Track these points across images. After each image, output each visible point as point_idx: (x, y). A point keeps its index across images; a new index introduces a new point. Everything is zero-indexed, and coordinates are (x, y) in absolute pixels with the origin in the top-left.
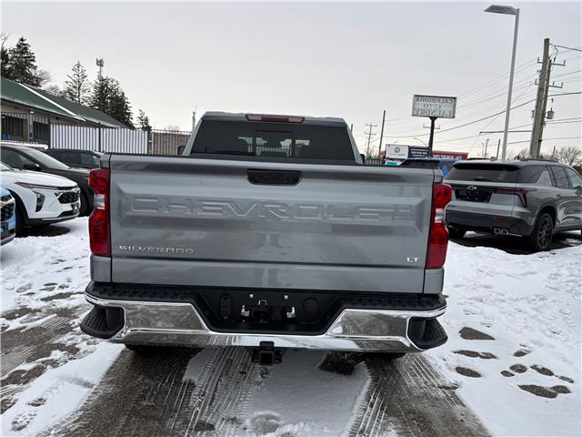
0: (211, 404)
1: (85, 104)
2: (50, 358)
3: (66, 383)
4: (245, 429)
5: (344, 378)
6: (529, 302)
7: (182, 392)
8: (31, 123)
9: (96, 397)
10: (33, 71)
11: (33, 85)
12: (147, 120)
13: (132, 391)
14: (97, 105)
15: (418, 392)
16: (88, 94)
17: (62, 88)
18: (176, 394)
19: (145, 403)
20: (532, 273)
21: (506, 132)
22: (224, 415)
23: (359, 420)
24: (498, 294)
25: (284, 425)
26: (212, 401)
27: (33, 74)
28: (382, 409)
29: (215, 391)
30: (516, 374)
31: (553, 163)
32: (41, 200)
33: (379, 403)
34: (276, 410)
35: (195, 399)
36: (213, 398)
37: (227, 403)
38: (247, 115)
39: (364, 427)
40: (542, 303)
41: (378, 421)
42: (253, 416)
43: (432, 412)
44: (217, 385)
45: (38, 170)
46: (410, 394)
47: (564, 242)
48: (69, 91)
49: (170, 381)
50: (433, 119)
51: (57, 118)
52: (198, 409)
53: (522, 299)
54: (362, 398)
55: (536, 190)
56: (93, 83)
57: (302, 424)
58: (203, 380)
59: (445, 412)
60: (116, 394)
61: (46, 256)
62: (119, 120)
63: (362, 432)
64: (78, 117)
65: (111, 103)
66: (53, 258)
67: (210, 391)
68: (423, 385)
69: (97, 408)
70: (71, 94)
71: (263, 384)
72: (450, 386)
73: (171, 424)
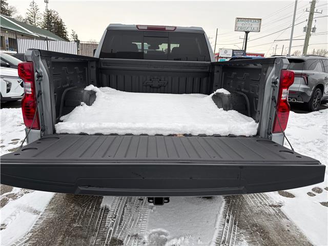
0: (120, 224)
1: (39, 26)
2: (12, 192)
3: (21, 211)
4: (144, 243)
5: (207, 201)
6: (314, 144)
7: (100, 216)
8: (8, 39)
9: (41, 222)
10: (6, 7)
11: (7, 15)
12: (77, 36)
13: (66, 216)
14: (46, 27)
15: (256, 210)
16: (40, 21)
17: (24, 17)
18: (96, 217)
19: (75, 225)
20: (313, 125)
21: (291, 40)
22: (130, 232)
23: (221, 233)
24: (294, 139)
25: (171, 239)
26: (121, 222)
27: (6, 8)
28: (235, 224)
29: (123, 214)
30: (317, 194)
31: (323, 58)
32: (9, 85)
33: (232, 219)
34: (164, 228)
35: (109, 221)
36: (122, 220)
37: (131, 222)
38: (137, 26)
39: (225, 238)
40: (322, 145)
41: (234, 233)
42: (149, 233)
43: (268, 225)
44: (124, 209)
45: (8, 66)
46: (252, 211)
47: (326, 105)
48: (29, 19)
49: (92, 207)
50: (247, 33)
51: (22, 35)
52: (111, 228)
53: (310, 142)
54: (221, 216)
55: (314, 74)
56: (43, 13)
57: (183, 238)
58: (114, 206)
59: (277, 225)
60: (55, 218)
61: (13, 121)
62: (60, 36)
63: (224, 242)
64: (35, 35)
65: (54, 26)
66: (18, 122)
67: (119, 214)
68: (259, 205)
69: (42, 230)
70: (30, 20)
71: (155, 208)
72: (276, 204)
73: (93, 240)
